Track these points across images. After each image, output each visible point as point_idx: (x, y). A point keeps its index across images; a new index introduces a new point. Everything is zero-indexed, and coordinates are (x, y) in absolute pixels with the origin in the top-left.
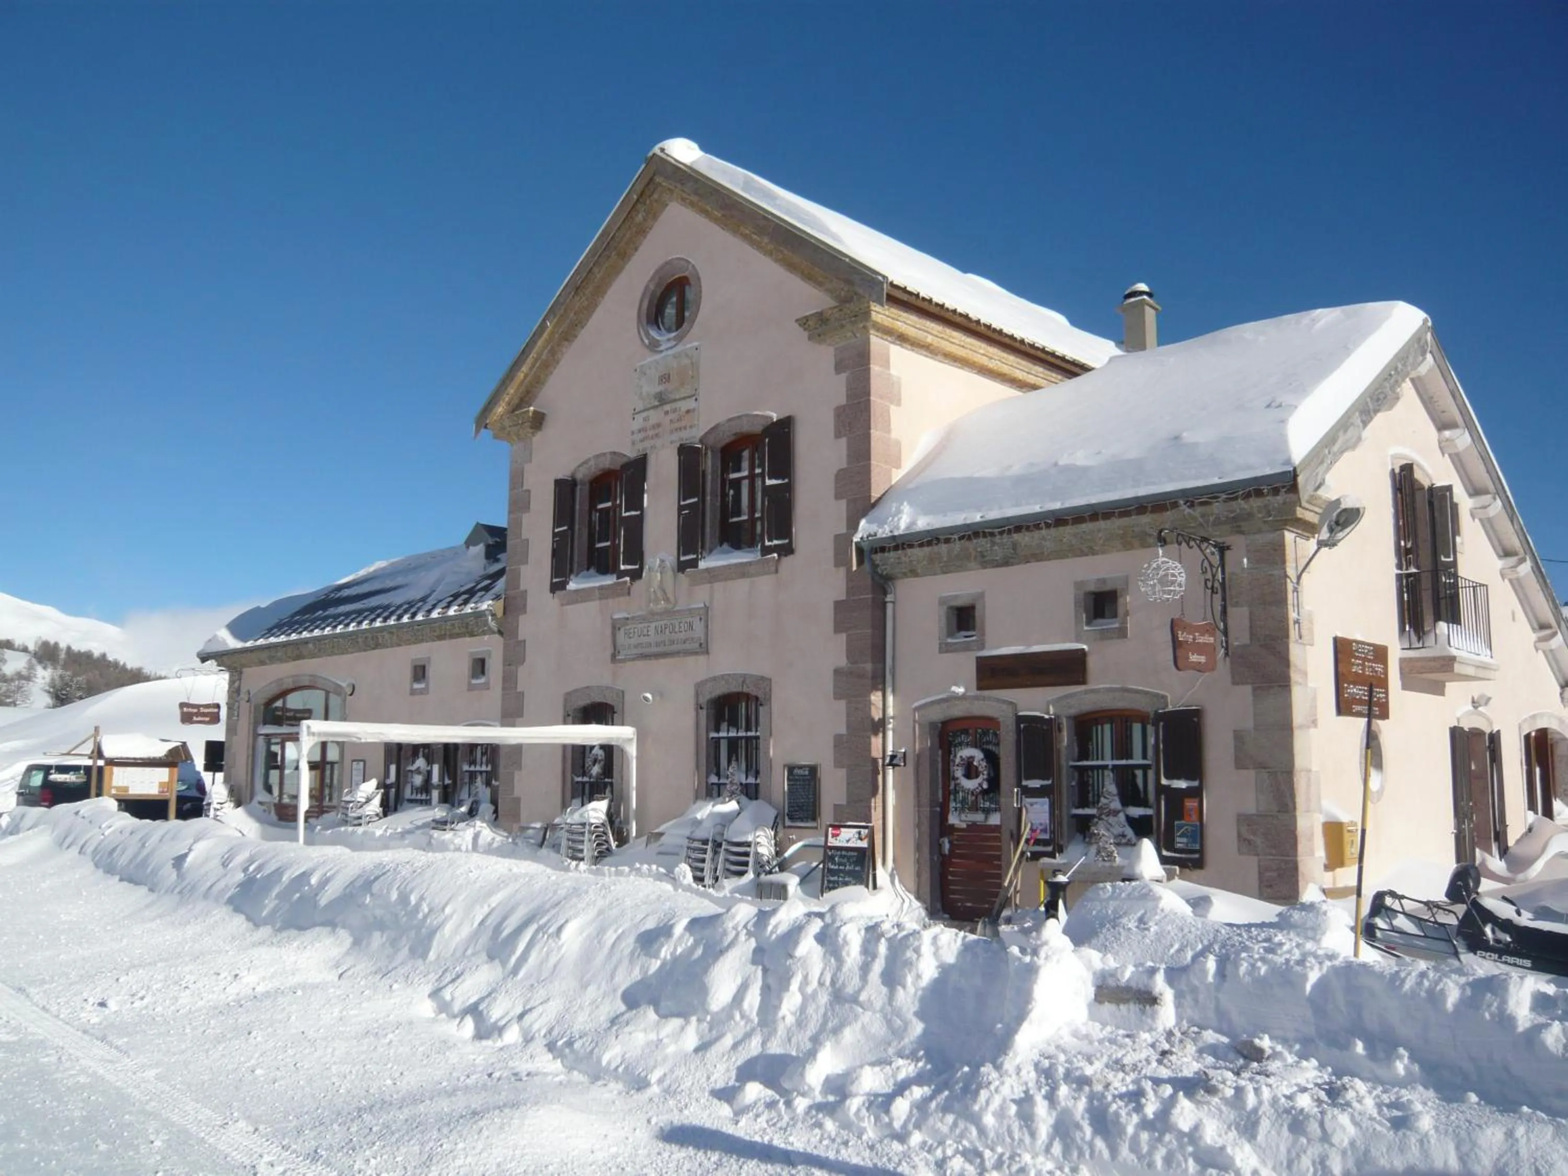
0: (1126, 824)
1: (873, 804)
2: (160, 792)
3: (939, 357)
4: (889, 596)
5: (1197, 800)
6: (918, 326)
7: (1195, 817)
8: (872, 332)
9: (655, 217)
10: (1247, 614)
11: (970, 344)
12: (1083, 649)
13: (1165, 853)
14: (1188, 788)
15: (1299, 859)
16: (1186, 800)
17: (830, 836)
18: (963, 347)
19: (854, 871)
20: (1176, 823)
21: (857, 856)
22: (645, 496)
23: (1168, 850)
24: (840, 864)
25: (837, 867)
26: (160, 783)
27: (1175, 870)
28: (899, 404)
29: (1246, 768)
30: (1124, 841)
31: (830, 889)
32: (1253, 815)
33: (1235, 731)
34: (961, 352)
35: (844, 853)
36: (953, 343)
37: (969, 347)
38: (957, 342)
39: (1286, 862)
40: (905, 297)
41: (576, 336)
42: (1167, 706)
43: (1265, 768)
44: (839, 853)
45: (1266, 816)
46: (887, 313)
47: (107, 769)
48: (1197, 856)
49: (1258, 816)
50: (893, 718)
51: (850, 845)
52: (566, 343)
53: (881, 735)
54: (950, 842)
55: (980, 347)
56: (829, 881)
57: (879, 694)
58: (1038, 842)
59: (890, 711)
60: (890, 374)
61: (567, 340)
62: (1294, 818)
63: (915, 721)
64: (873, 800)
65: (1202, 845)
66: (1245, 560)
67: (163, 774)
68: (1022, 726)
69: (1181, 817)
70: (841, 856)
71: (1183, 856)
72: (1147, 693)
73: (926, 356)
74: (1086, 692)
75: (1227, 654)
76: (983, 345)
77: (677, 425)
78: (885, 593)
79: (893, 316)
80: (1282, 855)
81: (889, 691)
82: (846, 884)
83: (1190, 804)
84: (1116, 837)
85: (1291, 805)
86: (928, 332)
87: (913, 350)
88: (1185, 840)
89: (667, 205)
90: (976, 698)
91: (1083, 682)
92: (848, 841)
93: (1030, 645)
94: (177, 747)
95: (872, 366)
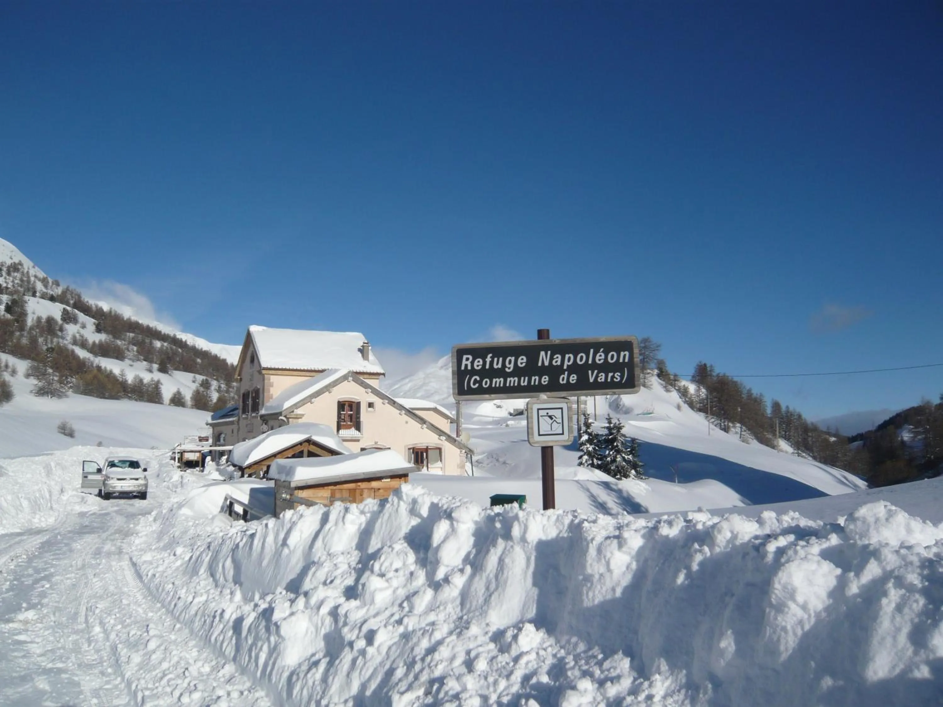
60: (270, 381)
77: (252, 386)
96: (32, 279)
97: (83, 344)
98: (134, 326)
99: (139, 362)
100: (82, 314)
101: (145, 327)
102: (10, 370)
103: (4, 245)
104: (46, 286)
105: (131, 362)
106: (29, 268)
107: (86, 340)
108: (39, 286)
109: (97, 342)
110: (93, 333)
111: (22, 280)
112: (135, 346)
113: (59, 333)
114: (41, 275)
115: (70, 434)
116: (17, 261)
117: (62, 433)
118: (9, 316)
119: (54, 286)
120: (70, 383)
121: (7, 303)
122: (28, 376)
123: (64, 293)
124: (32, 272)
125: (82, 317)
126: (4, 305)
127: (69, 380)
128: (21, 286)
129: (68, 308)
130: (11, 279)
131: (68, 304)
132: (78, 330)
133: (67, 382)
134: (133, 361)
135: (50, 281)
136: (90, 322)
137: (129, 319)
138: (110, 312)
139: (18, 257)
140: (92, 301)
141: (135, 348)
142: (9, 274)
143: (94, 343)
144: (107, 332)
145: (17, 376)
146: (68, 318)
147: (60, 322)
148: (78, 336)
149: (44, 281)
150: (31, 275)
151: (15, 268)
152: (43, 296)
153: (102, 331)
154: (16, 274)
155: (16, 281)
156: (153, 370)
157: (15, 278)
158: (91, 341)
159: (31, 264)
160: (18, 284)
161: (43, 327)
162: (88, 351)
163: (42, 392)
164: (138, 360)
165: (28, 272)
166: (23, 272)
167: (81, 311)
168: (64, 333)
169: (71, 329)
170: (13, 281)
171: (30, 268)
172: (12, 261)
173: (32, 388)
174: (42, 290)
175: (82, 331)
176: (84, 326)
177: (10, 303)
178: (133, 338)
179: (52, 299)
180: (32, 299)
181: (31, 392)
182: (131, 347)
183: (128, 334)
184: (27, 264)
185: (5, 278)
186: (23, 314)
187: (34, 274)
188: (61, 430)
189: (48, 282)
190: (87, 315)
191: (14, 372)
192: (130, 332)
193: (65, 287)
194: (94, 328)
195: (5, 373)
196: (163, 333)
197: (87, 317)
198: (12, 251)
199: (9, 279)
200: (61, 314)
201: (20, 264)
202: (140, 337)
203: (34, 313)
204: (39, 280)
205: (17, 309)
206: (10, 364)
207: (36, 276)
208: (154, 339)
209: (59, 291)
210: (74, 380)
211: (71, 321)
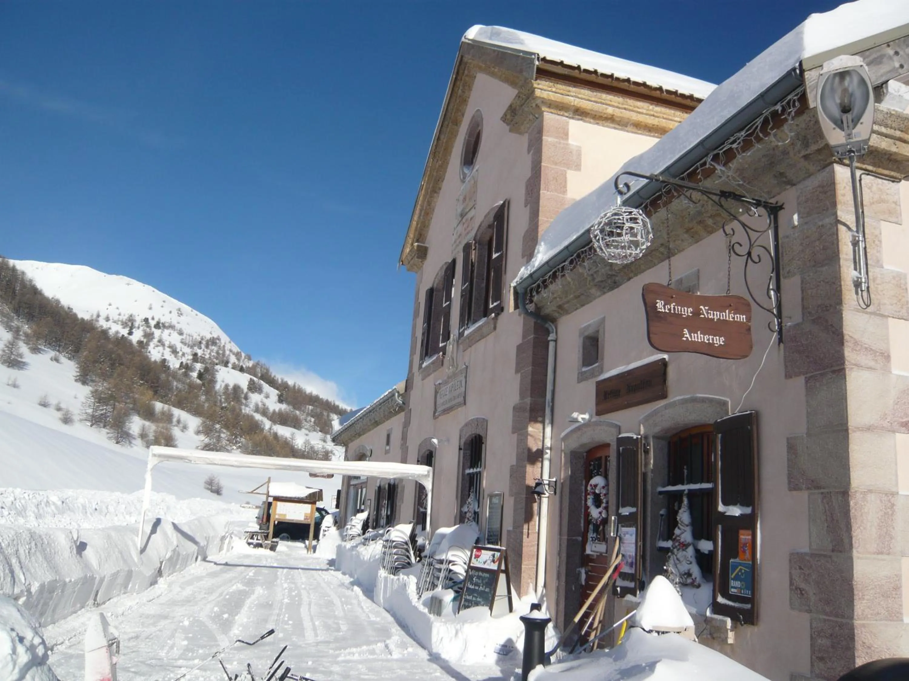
0: (693, 560)
1: (525, 531)
2: (305, 519)
3: (630, 128)
4: (551, 335)
5: (750, 532)
6: (593, 99)
7: (748, 555)
8: (544, 109)
9: (470, 89)
10: (799, 282)
11: (661, 112)
12: (664, 359)
13: (720, 599)
14: (742, 515)
15: (857, 623)
16: (741, 532)
17: (473, 556)
18: (653, 116)
19: (484, 592)
20: (732, 560)
21: (489, 579)
22: (453, 289)
23: (723, 596)
24: (476, 584)
25: (473, 587)
26: (306, 514)
27: (725, 622)
28: (578, 167)
29: (800, 489)
30: (689, 581)
31: (467, 607)
32: (806, 554)
33: (788, 439)
34: (651, 121)
35: (480, 574)
36: (639, 113)
37: (661, 115)
38: (645, 111)
39: (841, 626)
40: (566, 71)
41: (440, 189)
42: (727, 414)
43: (818, 488)
44: (477, 574)
45: (820, 555)
46: (554, 90)
47: (274, 503)
48: (749, 606)
49: (813, 555)
50: (551, 449)
51: (486, 566)
52: (435, 195)
53: (539, 465)
54: (586, 573)
55: (674, 115)
56: (466, 600)
57: (540, 426)
58: (624, 576)
59: (548, 443)
60: (567, 144)
61: (436, 192)
62: (850, 560)
63: (562, 451)
64: (526, 527)
65: (753, 593)
66: (796, 217)
67: (307, 509)
68: (621, 448)
69: (736, 556)
70: (479, 577)
71: (736, 605)
72: (711, 400)
73: (615, 128)
74: (666, 407)
75: (780, 340)
76: (678, 113)
77: (467, 231)
78: (548, 332)
79: (561, 91)
80: (837, 616)
81: (547, 421)
82: (477, 604)
83: (744, 536)
84: (681, 576)
85: (846, 541)
86: (607, 104)
87: (597, 124)
88: (738, 584)
89: (475, 77)
90: (596, 424)
91: (664, 396)
92: (485, 563)
93: (629, 363)
94: (316, 492)
95: (544, 138)
96: (227, 352)
97: (264, 412)
98: (314, 400)
99: (315, 433)
100: (268, 385)
101: (324, 401)
102: (181, 425)
103: (205, 322)
104: (239, 360)
105: (307, 432)
106: (225, 343)
107: (268, 408)
108: (233, 359)
109: (277, 410)
110: (276, 403)
111: (217, 353)
112: (313, 418)
113: (244, 401)
114: (236, 349)
115: (218, 492)
116: (215, 336)
117: (208, 489)
118: (198, 381)
119: (246, 360)
120: (239, 443)
121: (200, 371)
122: (198, 433)
123: (254, 367)
124: (228, 347)
125: (266, 387)
126: (197, 372)
127: (238, 439)
128: (217, 358)
129: (255, 379)
130: (209, 351)
131: (255, 376)
132: (262, 399)
133: (236, 442)
134: (310, 431)
135: (243, 355)
136: (274, 393)
137: (311, 393)
138: (294, 386)
139: (216, 331)
140: (279, 376)
141: (313, 420)
142: (207, 347)
143: (274, 411)
144: (288, 403)
145: (187, 432)
146: (253, 387)
147: (245, 390)
148: (260, 404)
149: (238, 355)
150: (226, 348)
151: (213, 342)
152: (234, 367)
153: (284, 402)
154: (213, 347)
155: (213, 354)
156: (327, 441)
157: (212, 351)
158: (271, 409)
159: (228, 339)
160: (214, 356)
161: (229, 395)
162: (268, 419)
163: (207, 448)
164: (315, 430)
165: (224, 346)
166: (220, 346)
167: (267, 383)
168: (248, 401)
169: (255, 398)
170: (210, 354)
171: (227, 342)
172: (211, 336)
173: (199, 444)
174: (235, 363)
175: (265, 400)
176: (267, 397)
177: (202, 371)
178: (312, 410)
179: (242, 370)
180: (223, 368)
181: (197, 448)
182: (309, 418)
183: (307, 406)
184: (225, 339)
185: (204, 351)
186: (213, 381)
187: (229, 348)
188: (208, 486)
189: (241, 356)
190: (272, 387)
191: (185, 428)
192: (310, 405)
193: (256, 361)
194: (276, 398)
195: (176, 428)
196: (340, 407)
197: (272, 389)
198: (213, 327)
199: (207, 352)
200: (247, 383)
201: (219, 339)
202: (318, 410)
203: (223, 381)
204: (234, 354)
205: (208, 377)
206: (182, 419)
207: (231, 351)
208: (331, 412)
209: (250, 364)
210: (243, 440)
211: (256, 391)
